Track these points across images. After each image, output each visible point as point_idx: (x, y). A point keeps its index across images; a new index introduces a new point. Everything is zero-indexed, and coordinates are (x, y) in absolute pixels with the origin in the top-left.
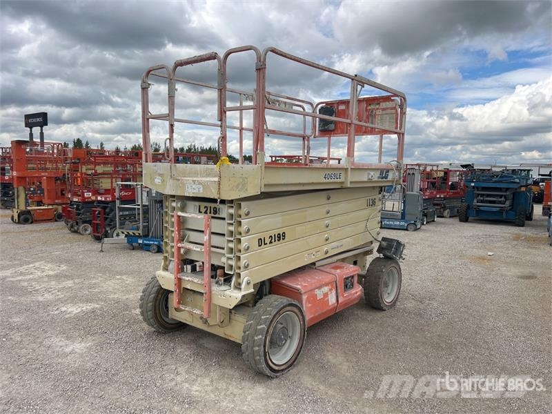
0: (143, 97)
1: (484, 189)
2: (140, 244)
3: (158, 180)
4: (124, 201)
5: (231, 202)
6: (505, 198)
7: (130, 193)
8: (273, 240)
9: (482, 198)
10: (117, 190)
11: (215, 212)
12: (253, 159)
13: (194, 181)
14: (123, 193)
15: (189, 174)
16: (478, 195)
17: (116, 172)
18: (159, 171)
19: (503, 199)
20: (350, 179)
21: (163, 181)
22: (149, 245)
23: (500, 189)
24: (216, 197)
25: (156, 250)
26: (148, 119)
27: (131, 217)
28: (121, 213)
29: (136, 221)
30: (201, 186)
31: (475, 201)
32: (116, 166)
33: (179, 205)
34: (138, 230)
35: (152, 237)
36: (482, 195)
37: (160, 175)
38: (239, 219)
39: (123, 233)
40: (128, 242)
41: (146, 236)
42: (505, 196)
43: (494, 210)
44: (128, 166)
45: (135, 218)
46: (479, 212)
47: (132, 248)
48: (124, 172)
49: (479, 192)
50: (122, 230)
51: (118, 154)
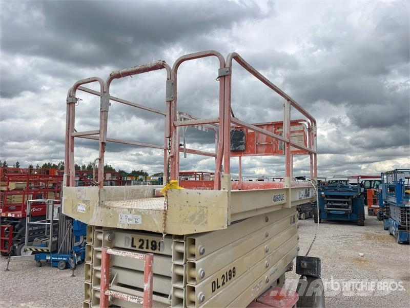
0: (69, 113)
1: (331, 196)
2: (47, 260)
3: (81, 208)
4: (34, 217)
5: (181, 237)
6: (348, 203)
7: (41, 209)
8: (225, 281)
9: (330, 204)
10: (28, 207)
11: (154, 247)
12: (216, 183)
13: (130, 210)
14: (34, 209)
15: (115, 196)
16: (328, 201)
17: (29, 188)
18: (83, 197)
19: (346, 204)
20: (291, 199)
21: (88, 209)
22: (57, 261)
23: (343, 197)
24: (160, 231)
25: (64, 266)
26: (73, 137)
27: (40, 233)
28: (31, 229)
29: (45, 237)
30: (140, 216)
31: (326, 206)
32: (29, 182)
33: (107, 238)
34: (47, 246)
35: (61, 252)
36: (330, 202)
37: (85, 202)
38: (192, 260)
39: (31, 249)
40: (36, 259)
41: (54, 252)
42: (348, 202)
43: (341, 213)
44: (41, 183)
45: (44, 232)
46: (329, 215)
47: (39, 264)
48: (36, 189)
49: (328, 199)
50: (30, 247)
51: (31, 172)
